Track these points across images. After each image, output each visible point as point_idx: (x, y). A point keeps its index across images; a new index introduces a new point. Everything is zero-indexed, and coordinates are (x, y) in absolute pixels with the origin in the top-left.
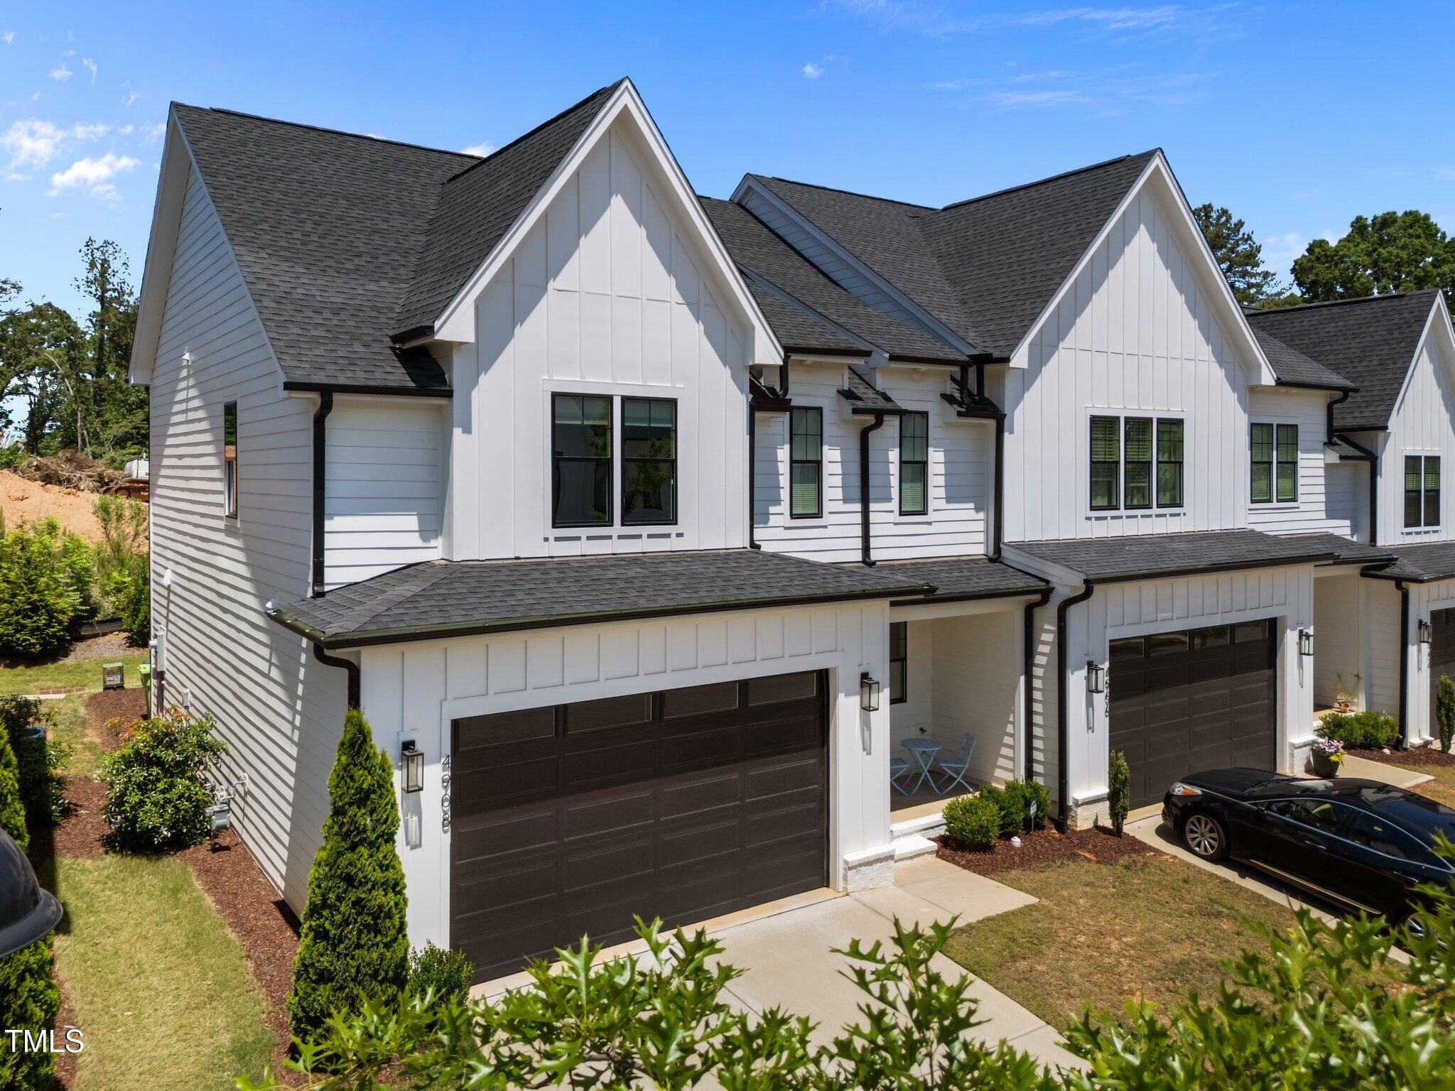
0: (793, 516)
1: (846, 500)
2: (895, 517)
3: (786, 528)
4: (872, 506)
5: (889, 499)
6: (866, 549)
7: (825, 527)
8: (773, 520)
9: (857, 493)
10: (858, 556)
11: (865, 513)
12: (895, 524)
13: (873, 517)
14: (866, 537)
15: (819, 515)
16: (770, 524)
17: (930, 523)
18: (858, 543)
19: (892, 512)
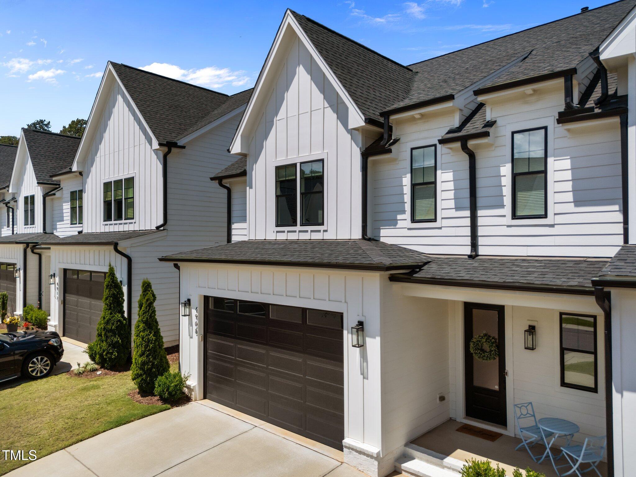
0: (413, 220)
1: (457, 208)
2: (508, 220)
3: (409, 229)
4: (480, 213)
5: (502, 206)
6: (474, 245)
7: (440, 228)
8: (400, 224)
9: (467, 203)
10: (467, 251)
11: (474, 218)
12: (508, 226)
13: (480, 221)
14: (474, 236)
15: (435, 220)
16: (397, 227)
17: (552, 226)
18: (468, 241)
19: (504, 216)
